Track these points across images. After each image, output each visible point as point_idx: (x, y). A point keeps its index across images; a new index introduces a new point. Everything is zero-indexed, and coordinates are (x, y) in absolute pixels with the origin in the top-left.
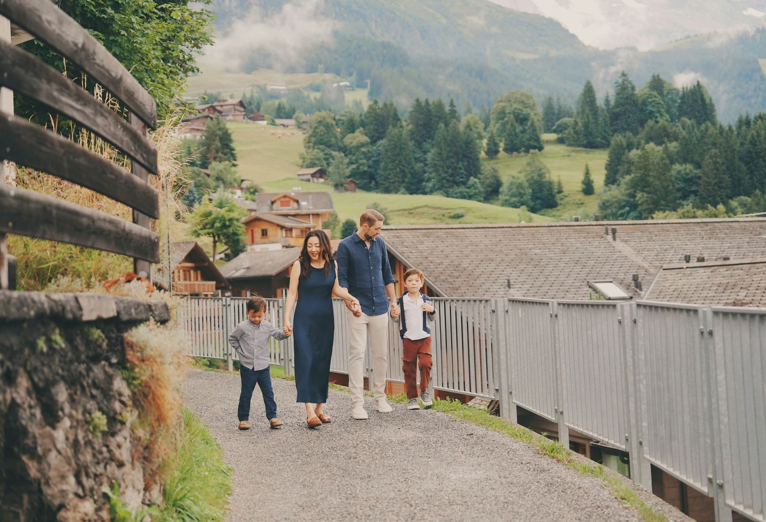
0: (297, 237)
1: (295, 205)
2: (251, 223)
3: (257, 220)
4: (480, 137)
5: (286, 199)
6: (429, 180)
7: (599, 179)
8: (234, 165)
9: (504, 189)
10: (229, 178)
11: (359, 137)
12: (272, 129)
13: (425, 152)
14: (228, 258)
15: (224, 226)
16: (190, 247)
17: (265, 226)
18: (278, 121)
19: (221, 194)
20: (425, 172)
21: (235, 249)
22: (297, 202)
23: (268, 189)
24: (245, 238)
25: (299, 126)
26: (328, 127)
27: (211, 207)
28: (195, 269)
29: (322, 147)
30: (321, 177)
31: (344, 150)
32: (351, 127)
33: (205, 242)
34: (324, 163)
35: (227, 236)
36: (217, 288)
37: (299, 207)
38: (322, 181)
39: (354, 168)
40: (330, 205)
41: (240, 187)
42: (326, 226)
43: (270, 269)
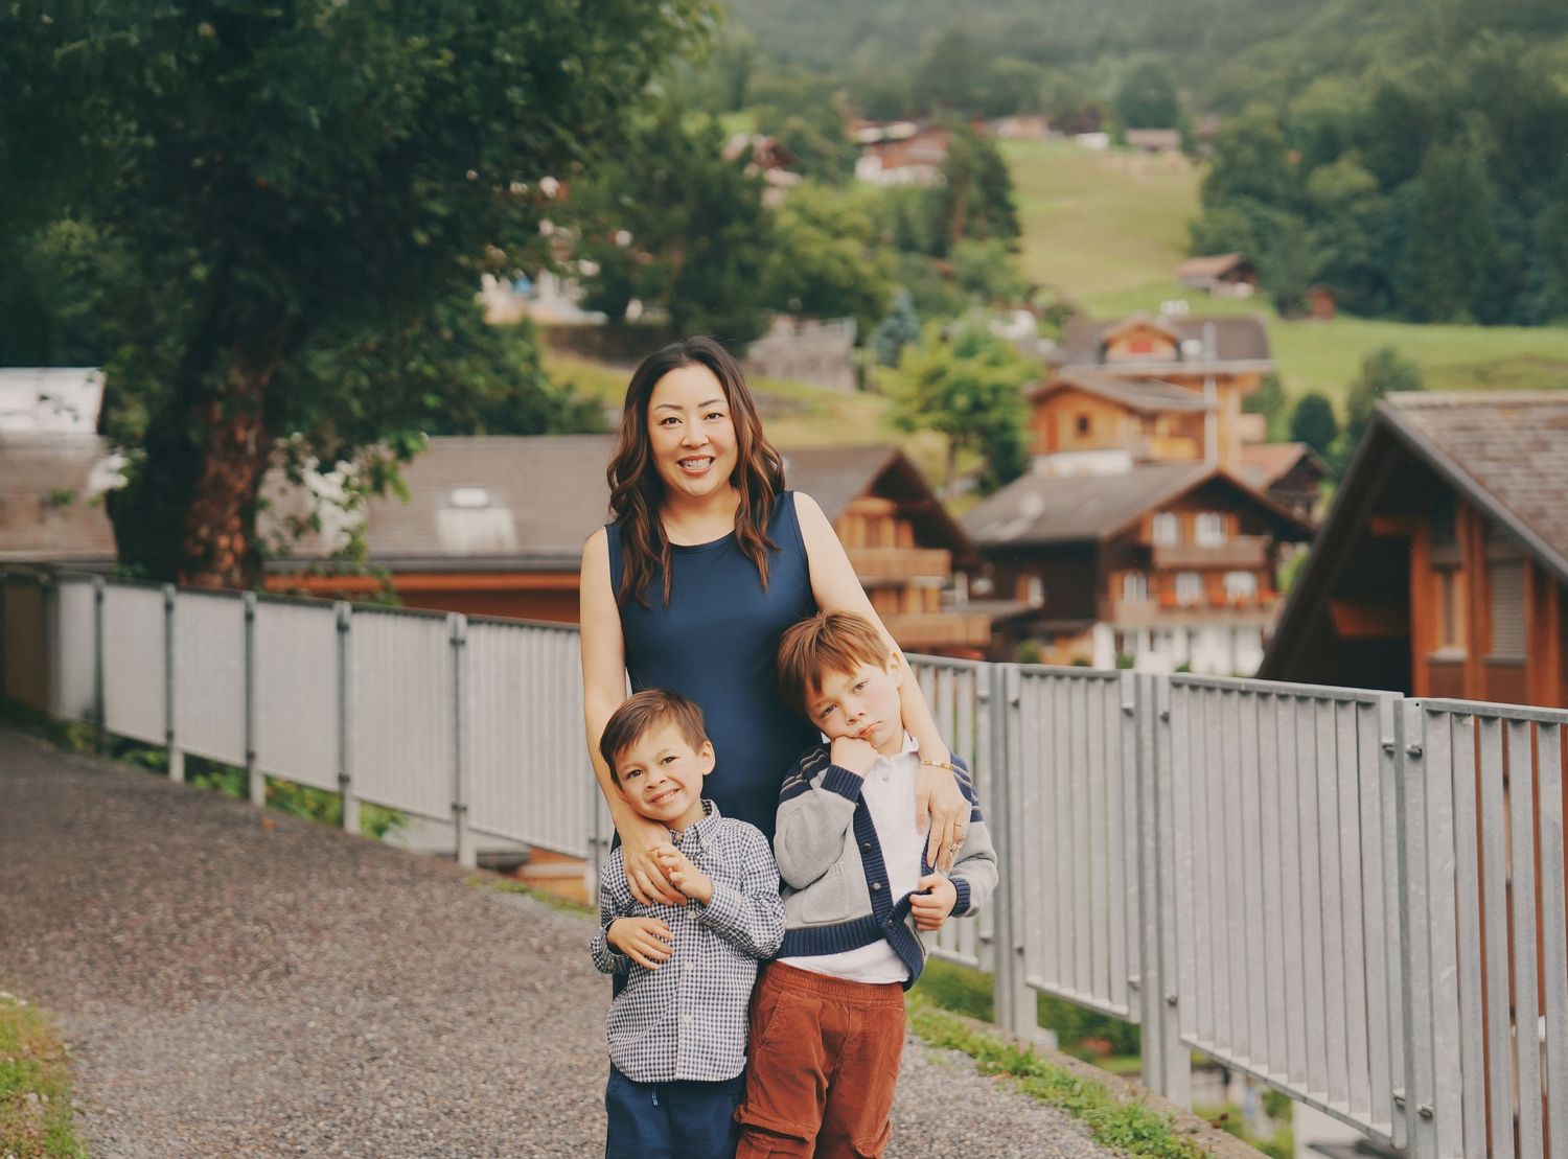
0: (1173, 435)
1: (1166, 351)
2: (1049, 397)
3: (1064, 390)
5: (1143, 336)
6: (1537, 288)
8: (1014, 250)
10: (999, 282)
11: (1348, 175)
12: (1119, 160)
13: (1528, 212)
14: (986, 487)
15: (978, 406)
16: (880, 461)
17: (1084, 407)
18: (1136, 137)
19: (976, 318)
20: (1526, 266)
21: (1005, 466)
22: (1176, 344)
23: (1097, 312)
24: (1026, 437)
25: (1189, 147)
26: (1265, 148)
27: (944, 356)
28: (898, 517)
29: (1248, 202)
30: (1242, 279)
31: (1310, 210)
32: (1327, 145)
33: (926, 448)
34: (1252, 244)
35: (985, 432)
36: (955, 567)
37: (1180, 357)
38: (1243, 290)
39: (1329, 254)
40: (1261, 350)
41: (1028, 306)
42: (1250, 406)
43: (1095, 521)
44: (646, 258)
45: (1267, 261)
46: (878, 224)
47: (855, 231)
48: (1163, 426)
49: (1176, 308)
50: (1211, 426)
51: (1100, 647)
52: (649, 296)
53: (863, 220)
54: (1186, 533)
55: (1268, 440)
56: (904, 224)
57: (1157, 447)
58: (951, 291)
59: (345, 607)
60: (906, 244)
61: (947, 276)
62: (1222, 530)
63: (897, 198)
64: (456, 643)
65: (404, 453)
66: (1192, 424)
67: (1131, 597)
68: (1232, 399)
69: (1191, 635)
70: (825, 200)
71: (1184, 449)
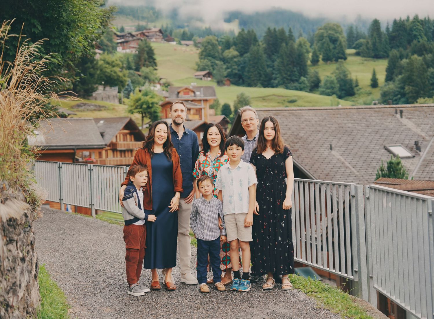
0: (194, 114)
1: (193, 94)
2: (165, 105)
3: (168, 103)
4: (308, 52)
5: (187, 90)
6: (275, 79)
7: (381, 78)
8: (156, 69)
9: (322, 84)
10: (152, 77)
11: (232, 52)
12: (179, 47)
13: (273, 61)
15: (149, 107)
16: (127, 120)
18: (183, 42)
19: (146, 87)
20: (273, 74)
22: (194, 92)
23: (176, 85)
24: (160, 115)
25: (196, 45)
26: (213, 45)
27: (140, 95)
28: (130, 134)
29: (210, 58)
30: (209, 77)
31: (224, 60)
32: (228, 45)
33: (137, 117)
34: (211, 68)
35: (150, 113)
37: (195, 95)
38: (209, 79)
39: (229, 71)
40: (214, 94)
41: (159, 83)
42: (211, 107)
45: (215, 72)
46: (123, 62)
47: (118, 65)
50: (203, 112)
53: (119, 62)
55: (216, 114)
56: (128, 63)
57: (190, 117)
58: (142, 80)
60: (129, 68)
61: (140, 76)
63: (127, 57)
66: (199, 111)
68: (207, 106)
70: (110, 57)
71: (197, 117)
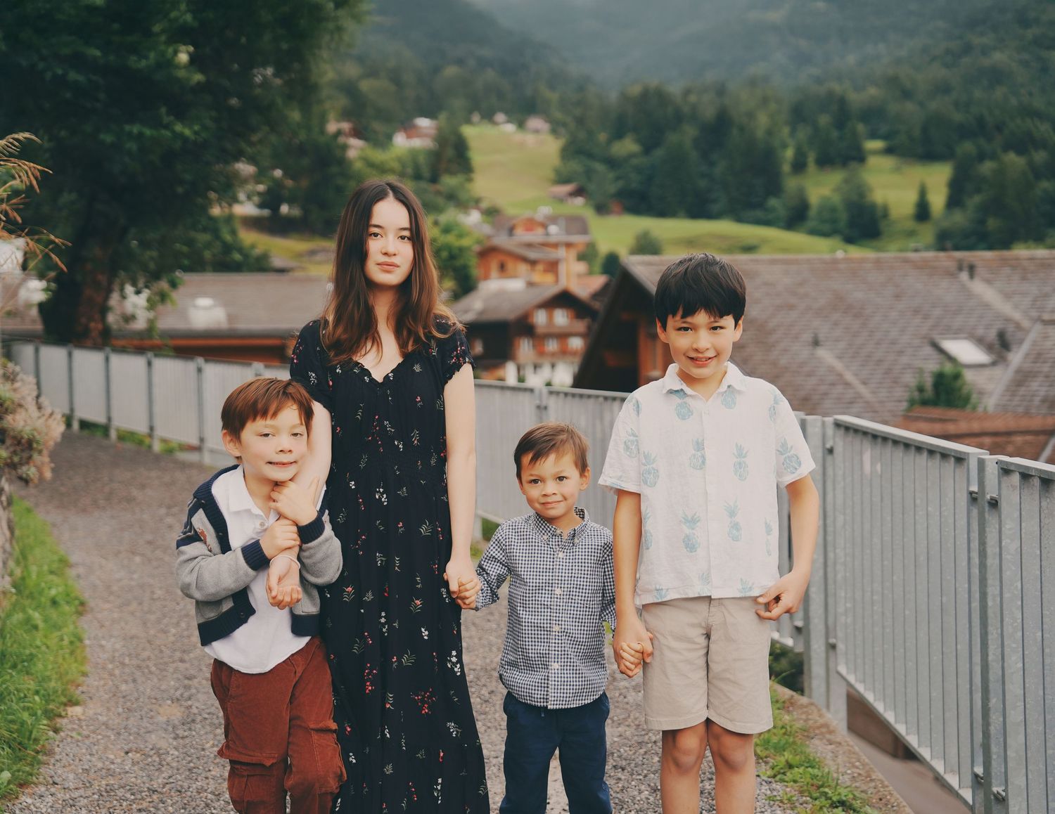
0: (544, 271)
1: (541, 231)
2: (486, 253)
3: (494, 250)
4: (785, 146)
5: (531, 224)
6: (716, 201)
7: (938, 200)
8: (470, 180)
9: (813, 212)
10: (462, 196)
11: (628, 146)
12: (519, 137)
13: (712, 164)
14: (456, 296)
15: (452, 257)
17: (503, 258)
19: (451, 215)
20: (710, 190)
21: (465, 286)
22: (545, 227)
23: (510, 211)
24: (475, 272)
26: (589, 132)
27: (436, 232)
29: (582, 158)
30: (580, 196)
31: (612, 163)
32: (619, 131)
34: (584, 179)
35: (456, 270)
37: (547, 234)
38: (580, 201)
39: (620, 184)
40: (584, 230)
41: (477, 208)
42: (581, 257)
43: (507, 312)
44: (289, 183)
45: (592, 187)
46: (404, 166)
47: (392, 171)
48: (540, 267)
49: (544, 211)
50: (562, 268)
51: (510, 373)
52: (291, 202)
53: (395, 165)
54: (550, 318)
55: (590, 273)
56: (417, 167)
57: (538, 277)
58: (440, 201)
59: (150, 354)
60: (417, 177)
61: (438, 193)
62: (567, 316)
63: (414, 153)
64: (200, 370)
65: (174, 285)
66: (553, 266)
67: (525, 348)
68: (572, 254)
69: (553, 366)
70: (378, 156)
71: (549, 278)
